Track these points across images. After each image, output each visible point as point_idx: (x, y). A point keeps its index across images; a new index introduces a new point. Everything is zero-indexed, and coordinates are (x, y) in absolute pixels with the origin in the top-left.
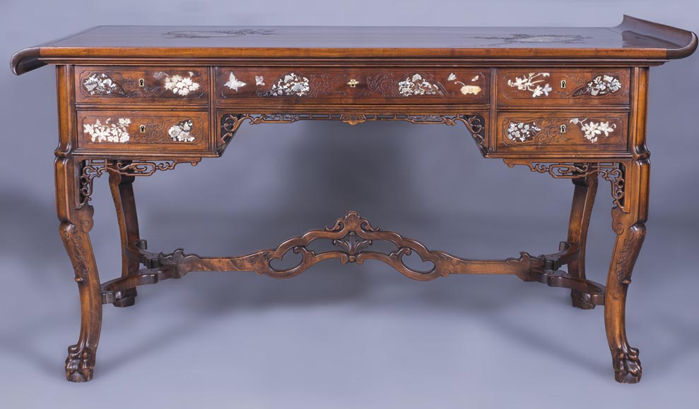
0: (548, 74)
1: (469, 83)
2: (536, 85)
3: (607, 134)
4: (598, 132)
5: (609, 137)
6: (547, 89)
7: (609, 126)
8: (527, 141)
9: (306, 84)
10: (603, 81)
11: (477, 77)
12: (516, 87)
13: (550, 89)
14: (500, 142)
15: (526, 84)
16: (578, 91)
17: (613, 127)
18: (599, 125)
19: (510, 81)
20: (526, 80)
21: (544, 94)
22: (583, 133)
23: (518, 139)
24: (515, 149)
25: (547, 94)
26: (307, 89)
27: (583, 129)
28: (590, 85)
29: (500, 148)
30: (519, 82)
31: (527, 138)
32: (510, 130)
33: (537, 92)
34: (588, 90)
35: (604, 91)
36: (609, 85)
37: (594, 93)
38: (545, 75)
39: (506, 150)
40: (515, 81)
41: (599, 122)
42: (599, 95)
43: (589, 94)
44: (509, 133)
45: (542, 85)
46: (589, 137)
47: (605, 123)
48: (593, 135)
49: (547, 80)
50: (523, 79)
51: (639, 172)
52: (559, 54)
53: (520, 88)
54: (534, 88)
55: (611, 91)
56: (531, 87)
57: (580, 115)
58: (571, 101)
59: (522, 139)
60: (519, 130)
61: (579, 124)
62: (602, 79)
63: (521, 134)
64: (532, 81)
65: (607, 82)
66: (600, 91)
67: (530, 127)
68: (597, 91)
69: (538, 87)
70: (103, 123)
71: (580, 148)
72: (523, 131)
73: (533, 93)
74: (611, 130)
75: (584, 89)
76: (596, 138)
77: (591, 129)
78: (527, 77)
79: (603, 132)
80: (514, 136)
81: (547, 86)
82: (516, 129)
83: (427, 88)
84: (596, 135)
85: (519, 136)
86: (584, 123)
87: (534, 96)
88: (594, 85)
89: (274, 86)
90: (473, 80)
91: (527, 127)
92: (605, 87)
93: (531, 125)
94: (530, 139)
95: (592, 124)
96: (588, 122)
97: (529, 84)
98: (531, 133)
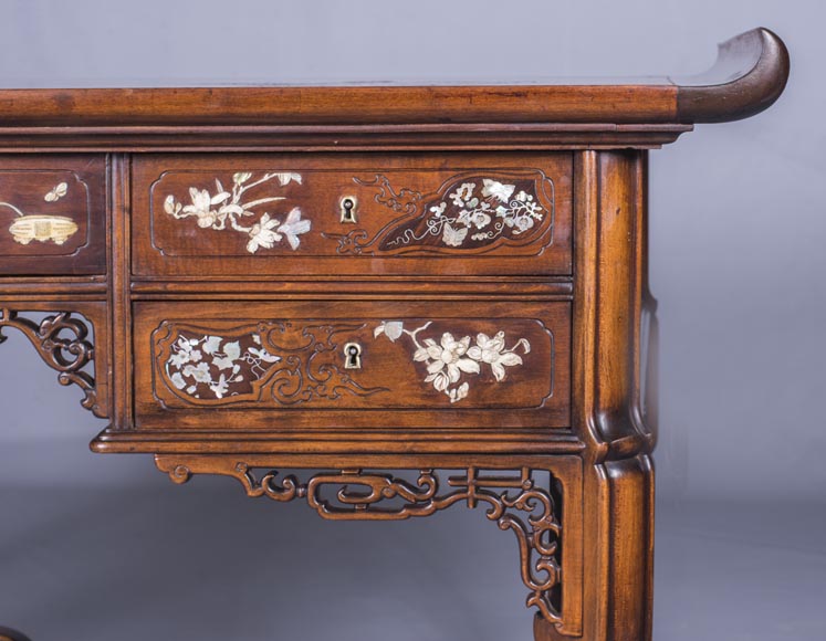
0: (298, 178)
1: (34, 206)
2: (258, 211)
3: (499, 373)
4: (471, 367)
5: (506, 383)
6: (296, 225)
7: (508, 346)
8: (235, 397)
10: (482, 199)
11: (62, 188)
12: (193, 219)
13: (305, 226)
14: (146, 398)
15: (225, 210)
16: (399, 232)
17: (520, 351)
18: (473, 343)
19: (170, 199)
20: (222, 196)
21: (283, 244)
22: (421, 369)
23: (204, 390)
24: (193, 421)
25: (295, 242)
27: (420, 355)
28: (437, 210)
29: (146, 418)
30: (201, 202)
31: (233, 387)
32: (177, 360)
33: (263, 236)
34: (432, 227)
35: (484, 230)
36: (501, 211)
37: (453, 238)
38: (285, 178)
39: (163, 425)
40: (187, 201)
41: (473, 334)
42: (468, 243)
43: (437, 241)
44: (173, 370)
45: (279, 213)
46: (440, 384)
47: (492, 336)
48: (455, 376)
49: (295, 196)
50: (213, 193)
51: (605, 504)
52: (305, 108)
53: (206, 222)
54: (251, 220)
55: (508, 231)
56: (242, 220)
57: (407, 311)
58: (377, 265)
59: (219, 391)
60: (207, 358)
61: (405, 340)
62: (477, 193)
63: (216, 374)
64: (244, 199)
65: (495, 202)
66: (473, 230)
67: (244, 351)
68: (464, 232)
69: (265, 218)
71: (410, 419)
72: (221, 364)
73: (246, 238)
74: (513, 359)
75: (417, 224)
76: (465, 388)
77: (446, 357)
78: (228, 186)
79: (486, 368)
80: (190, 381)
81: (295, 214)
82: (197, 356)
84: (464, 376)
85: (207, 378)
86: (421, 337)
87: (252, 248)
88: (452, 211)
90: (49, 197)
91: (233, 349)
92: (487, 220)
93: (246, 342)
94: (245, 388)
95: (447, 338)
96: (435, 333)
97: (235, 208)
98: (246, 369)
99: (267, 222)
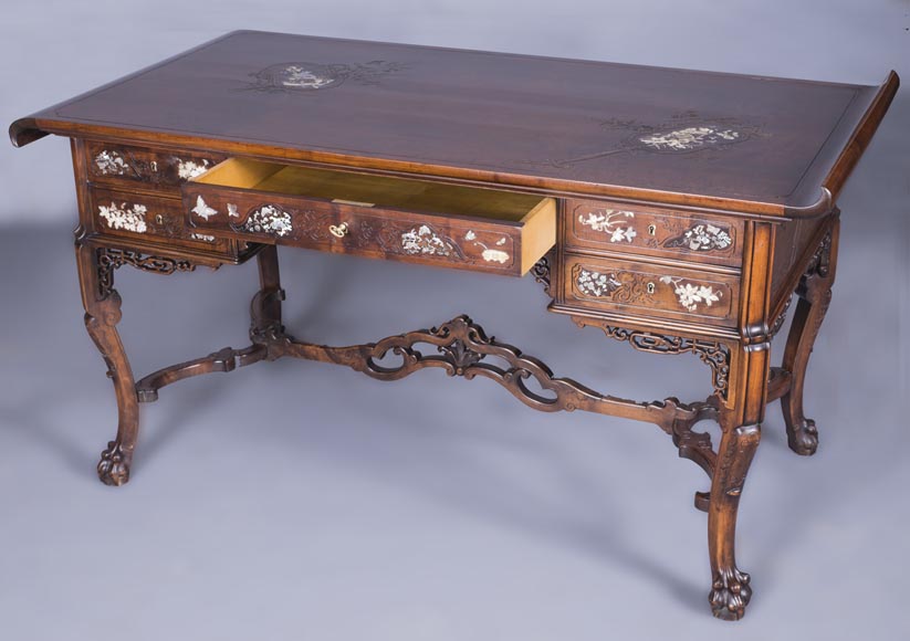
0: (632, 214)
2: (616, 226)
3: (709, 303)
4: (698, 299)
5: (712, 307)
6: (631, 233)
7: (713, 292)
8: (604, 297)
9: (287, 221)
10: (706, 232)
12: (590, 226)
13: (634, 234)
14: (569, 292)
15: (602, 224)
16: (672, 241)
17: (718, 295)
18: (699, 289)
19: (581, 217)
20: (602, 218)
21: (625, 240)
22: (678, 297)
23: (591, 293)
24: (587, 304)
25: (630, 240)
26: (289, 228)
27: (678, 291)
28: (689, 235)
29: (569, 300)
30: (593, 220)
31: (603, 293)
32: (581, 280)
33: (617, 236)
34: (685, 241)
35: (707, 245)
36: (714, 238)
37: (694, 247)
38: (627, 214)
39: (576, 303)
40: (588, 218)
41: (700, 286)
42: (699, 249)
43: (687, 247)
44: (580, 283)
45: (625, 228)
46: (685, 304)
47: (707, 287)
48: (691, 302)
49: (631, 222)
50: (598, 216)
51: (746, 363)
53: (595, 227)
54: (613, 229)
55: (716, 247)
56: (609, 228)
59: (598, 293)
60: (593, 280)
61: (672, 285)
62: (705, 230)
63: (596, 287)
64: (611, 220)
65: (712, 235)
66: (702, 244)
67: (608, 280)
68: (698, 245)
69: (618, 229)
70: (119, 208)
71: (672, 316)
72: (599, 284)
73: (611, 236)
74: (716, 298)
75: (680, 240)
76: (695, 306)
77: (688, 293)
78: (604, 214)
79: (704, 300)
80: (586, 288)
81: (630, 229)
82: (589, 279)
83: (439, 246)
84: (695, 302)
85: (593, 288)
86: (678, 284)
87: (613, 240)
88: (694, 236)
89: (250, 220)
91: (604, 278)
92: (708, 241)
93: (609, 276)
94: (607, 294)
95: (689, 286)
96: (684, 283)
97: (606, 223)
98: (608, 287)
99: (619, 231)
